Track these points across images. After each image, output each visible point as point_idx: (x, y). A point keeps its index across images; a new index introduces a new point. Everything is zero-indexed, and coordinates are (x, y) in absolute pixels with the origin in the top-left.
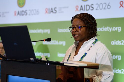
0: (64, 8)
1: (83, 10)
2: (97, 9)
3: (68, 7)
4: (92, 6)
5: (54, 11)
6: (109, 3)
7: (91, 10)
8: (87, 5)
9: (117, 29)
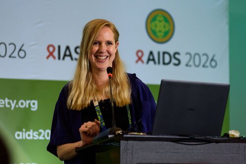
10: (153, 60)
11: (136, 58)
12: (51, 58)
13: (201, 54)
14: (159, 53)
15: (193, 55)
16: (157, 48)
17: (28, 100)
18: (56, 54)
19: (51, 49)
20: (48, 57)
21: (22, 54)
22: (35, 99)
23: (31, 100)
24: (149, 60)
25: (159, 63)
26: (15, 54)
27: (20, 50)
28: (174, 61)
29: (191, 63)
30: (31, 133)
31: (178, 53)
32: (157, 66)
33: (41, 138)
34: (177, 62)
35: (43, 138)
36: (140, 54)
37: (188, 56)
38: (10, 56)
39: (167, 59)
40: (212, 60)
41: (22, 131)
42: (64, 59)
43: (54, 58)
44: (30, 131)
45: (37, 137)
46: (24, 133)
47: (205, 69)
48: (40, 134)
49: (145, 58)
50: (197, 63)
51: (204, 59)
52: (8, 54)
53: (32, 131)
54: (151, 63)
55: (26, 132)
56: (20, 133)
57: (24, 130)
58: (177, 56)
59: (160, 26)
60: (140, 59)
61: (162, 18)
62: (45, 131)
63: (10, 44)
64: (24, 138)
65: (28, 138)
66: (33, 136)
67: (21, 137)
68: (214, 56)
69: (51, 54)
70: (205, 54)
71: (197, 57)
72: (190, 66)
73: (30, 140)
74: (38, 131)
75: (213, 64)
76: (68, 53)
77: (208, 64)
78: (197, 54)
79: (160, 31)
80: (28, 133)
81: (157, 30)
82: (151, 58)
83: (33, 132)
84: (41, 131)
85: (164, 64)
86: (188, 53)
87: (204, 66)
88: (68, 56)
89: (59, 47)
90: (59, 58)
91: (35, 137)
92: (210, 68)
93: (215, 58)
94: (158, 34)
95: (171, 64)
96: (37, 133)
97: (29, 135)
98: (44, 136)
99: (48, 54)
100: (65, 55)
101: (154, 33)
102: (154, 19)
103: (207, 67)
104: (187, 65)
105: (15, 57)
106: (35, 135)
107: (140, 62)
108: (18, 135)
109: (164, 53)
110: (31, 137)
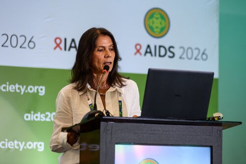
10: (150, 52)
11: (135, 51)
12: (58, 48)
13: (193, 48)
14: (155, 47)
15: (186, 49)
16: (154, 42)
17: (37, 85)
18: (62, 45)
19: (58, 41)
20: (55, 48)
21: (31, 45)
22: (43, 85)
23: (39, 85)
24: (146, 52)
25: (155, 55)
26: (26, 45)
27: (30, 41)
28: (169, 54)
29: (184, 56)
30: (39, 115)
31: (173, 47)
32: (154, 58)
33: (48, 120)
34: (171, 55)
35: (49, 120)
36: (138, 47)
37: (182, 50)
38: (21, 47)
39: (163, 52)
40: (203, 54)
41: (31, 113)
42: (69, 50)
43: (61, 49)
44: (37, 113)
45: (44, 119)
46: (32, 115)
47: (197, 61)
48: (46, 116)
49: (143, 51)
50: (190, 56)
51: (196, 52)
52: (19, 45)
53: (39, 113)
54: (148, 55)
55: (34, 114)
56: (29, 115)
57: (32, 112)
58: (171, 49)
59: (157, 23)
60: (138, 51)
61: (159, 16)
62: (51, 113)
63: (21, 36)
64: (32, 119)
65: (36, 119)
66: (41, 118)
67: (29, 119)
68: (205, 50)
69: (58, 45)
70: (197, 49)
71: (190, 51)
72: (183, 59)
73: (38, 121)
74: (45, 113)
75: (204, 57)
76: (73, 45)
77: (199, 57)
78: (190, 48)
79: (157, 27)
80: (36, 115)
81: (154, 26)
82: (148, 50)
83: (41, 114)
84: (48, 113)
85: (160, 56)
86: (182, 47)
87: (196, 59)
88: (73, 47)
89: (65, 39)
90: (65, 49)
91: (42, 119)
92: (201, 60)
93: (206, 52)
94: (155, 30)
95: (167, 57)
96: (44, 115)
97: (37, 117)
98: (50, 118)
99: (55, 45)
100: (71, 47)
101: (152, 28)
102: (152, 17)
103: (198, 60)
104: (180, 58)
105: (25, 48)
106: (42, 117)
107: (138, 54)
108: (27, 117)
109: (160, 47)
110: (39, 119)
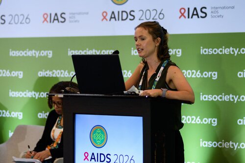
0: (80, 14)
1: (116, 20)
2: (140, 19)
3: (87, 13)
4: (132, 13)
5: (61, 19)
6: (162, 10)
7: (130, 20)
8: (122, 12)
9: (175, 52)
